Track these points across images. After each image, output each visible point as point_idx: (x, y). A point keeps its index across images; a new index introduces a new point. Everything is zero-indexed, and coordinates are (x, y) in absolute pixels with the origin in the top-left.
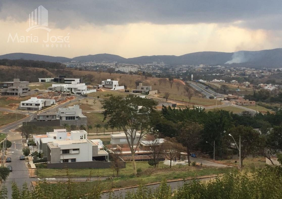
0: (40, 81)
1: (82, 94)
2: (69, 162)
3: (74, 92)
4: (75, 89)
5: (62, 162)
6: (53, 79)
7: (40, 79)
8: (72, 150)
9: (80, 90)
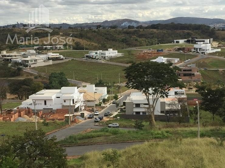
0: (175, 42)
1: (206, 53)
2: (141, 114)
3: (199, 52)
4: (200, 49)
5: (135, 114)
6: (186, 40)
7: (175, 41)
8: (143, 104)
9: (204, 50)
